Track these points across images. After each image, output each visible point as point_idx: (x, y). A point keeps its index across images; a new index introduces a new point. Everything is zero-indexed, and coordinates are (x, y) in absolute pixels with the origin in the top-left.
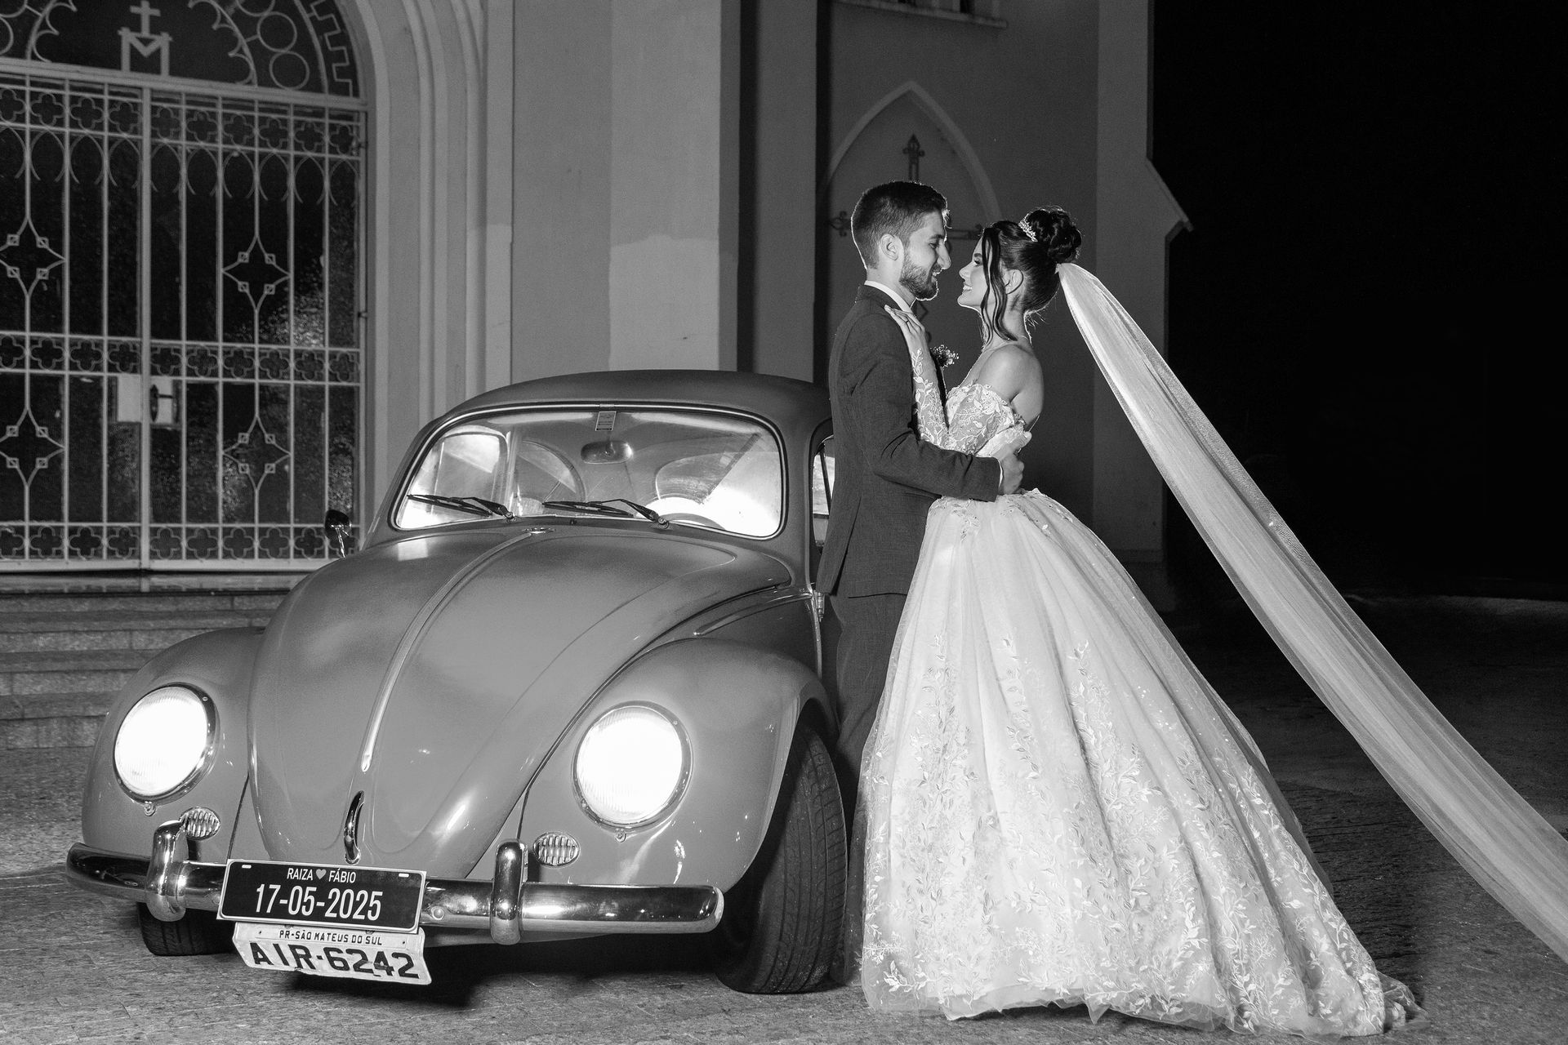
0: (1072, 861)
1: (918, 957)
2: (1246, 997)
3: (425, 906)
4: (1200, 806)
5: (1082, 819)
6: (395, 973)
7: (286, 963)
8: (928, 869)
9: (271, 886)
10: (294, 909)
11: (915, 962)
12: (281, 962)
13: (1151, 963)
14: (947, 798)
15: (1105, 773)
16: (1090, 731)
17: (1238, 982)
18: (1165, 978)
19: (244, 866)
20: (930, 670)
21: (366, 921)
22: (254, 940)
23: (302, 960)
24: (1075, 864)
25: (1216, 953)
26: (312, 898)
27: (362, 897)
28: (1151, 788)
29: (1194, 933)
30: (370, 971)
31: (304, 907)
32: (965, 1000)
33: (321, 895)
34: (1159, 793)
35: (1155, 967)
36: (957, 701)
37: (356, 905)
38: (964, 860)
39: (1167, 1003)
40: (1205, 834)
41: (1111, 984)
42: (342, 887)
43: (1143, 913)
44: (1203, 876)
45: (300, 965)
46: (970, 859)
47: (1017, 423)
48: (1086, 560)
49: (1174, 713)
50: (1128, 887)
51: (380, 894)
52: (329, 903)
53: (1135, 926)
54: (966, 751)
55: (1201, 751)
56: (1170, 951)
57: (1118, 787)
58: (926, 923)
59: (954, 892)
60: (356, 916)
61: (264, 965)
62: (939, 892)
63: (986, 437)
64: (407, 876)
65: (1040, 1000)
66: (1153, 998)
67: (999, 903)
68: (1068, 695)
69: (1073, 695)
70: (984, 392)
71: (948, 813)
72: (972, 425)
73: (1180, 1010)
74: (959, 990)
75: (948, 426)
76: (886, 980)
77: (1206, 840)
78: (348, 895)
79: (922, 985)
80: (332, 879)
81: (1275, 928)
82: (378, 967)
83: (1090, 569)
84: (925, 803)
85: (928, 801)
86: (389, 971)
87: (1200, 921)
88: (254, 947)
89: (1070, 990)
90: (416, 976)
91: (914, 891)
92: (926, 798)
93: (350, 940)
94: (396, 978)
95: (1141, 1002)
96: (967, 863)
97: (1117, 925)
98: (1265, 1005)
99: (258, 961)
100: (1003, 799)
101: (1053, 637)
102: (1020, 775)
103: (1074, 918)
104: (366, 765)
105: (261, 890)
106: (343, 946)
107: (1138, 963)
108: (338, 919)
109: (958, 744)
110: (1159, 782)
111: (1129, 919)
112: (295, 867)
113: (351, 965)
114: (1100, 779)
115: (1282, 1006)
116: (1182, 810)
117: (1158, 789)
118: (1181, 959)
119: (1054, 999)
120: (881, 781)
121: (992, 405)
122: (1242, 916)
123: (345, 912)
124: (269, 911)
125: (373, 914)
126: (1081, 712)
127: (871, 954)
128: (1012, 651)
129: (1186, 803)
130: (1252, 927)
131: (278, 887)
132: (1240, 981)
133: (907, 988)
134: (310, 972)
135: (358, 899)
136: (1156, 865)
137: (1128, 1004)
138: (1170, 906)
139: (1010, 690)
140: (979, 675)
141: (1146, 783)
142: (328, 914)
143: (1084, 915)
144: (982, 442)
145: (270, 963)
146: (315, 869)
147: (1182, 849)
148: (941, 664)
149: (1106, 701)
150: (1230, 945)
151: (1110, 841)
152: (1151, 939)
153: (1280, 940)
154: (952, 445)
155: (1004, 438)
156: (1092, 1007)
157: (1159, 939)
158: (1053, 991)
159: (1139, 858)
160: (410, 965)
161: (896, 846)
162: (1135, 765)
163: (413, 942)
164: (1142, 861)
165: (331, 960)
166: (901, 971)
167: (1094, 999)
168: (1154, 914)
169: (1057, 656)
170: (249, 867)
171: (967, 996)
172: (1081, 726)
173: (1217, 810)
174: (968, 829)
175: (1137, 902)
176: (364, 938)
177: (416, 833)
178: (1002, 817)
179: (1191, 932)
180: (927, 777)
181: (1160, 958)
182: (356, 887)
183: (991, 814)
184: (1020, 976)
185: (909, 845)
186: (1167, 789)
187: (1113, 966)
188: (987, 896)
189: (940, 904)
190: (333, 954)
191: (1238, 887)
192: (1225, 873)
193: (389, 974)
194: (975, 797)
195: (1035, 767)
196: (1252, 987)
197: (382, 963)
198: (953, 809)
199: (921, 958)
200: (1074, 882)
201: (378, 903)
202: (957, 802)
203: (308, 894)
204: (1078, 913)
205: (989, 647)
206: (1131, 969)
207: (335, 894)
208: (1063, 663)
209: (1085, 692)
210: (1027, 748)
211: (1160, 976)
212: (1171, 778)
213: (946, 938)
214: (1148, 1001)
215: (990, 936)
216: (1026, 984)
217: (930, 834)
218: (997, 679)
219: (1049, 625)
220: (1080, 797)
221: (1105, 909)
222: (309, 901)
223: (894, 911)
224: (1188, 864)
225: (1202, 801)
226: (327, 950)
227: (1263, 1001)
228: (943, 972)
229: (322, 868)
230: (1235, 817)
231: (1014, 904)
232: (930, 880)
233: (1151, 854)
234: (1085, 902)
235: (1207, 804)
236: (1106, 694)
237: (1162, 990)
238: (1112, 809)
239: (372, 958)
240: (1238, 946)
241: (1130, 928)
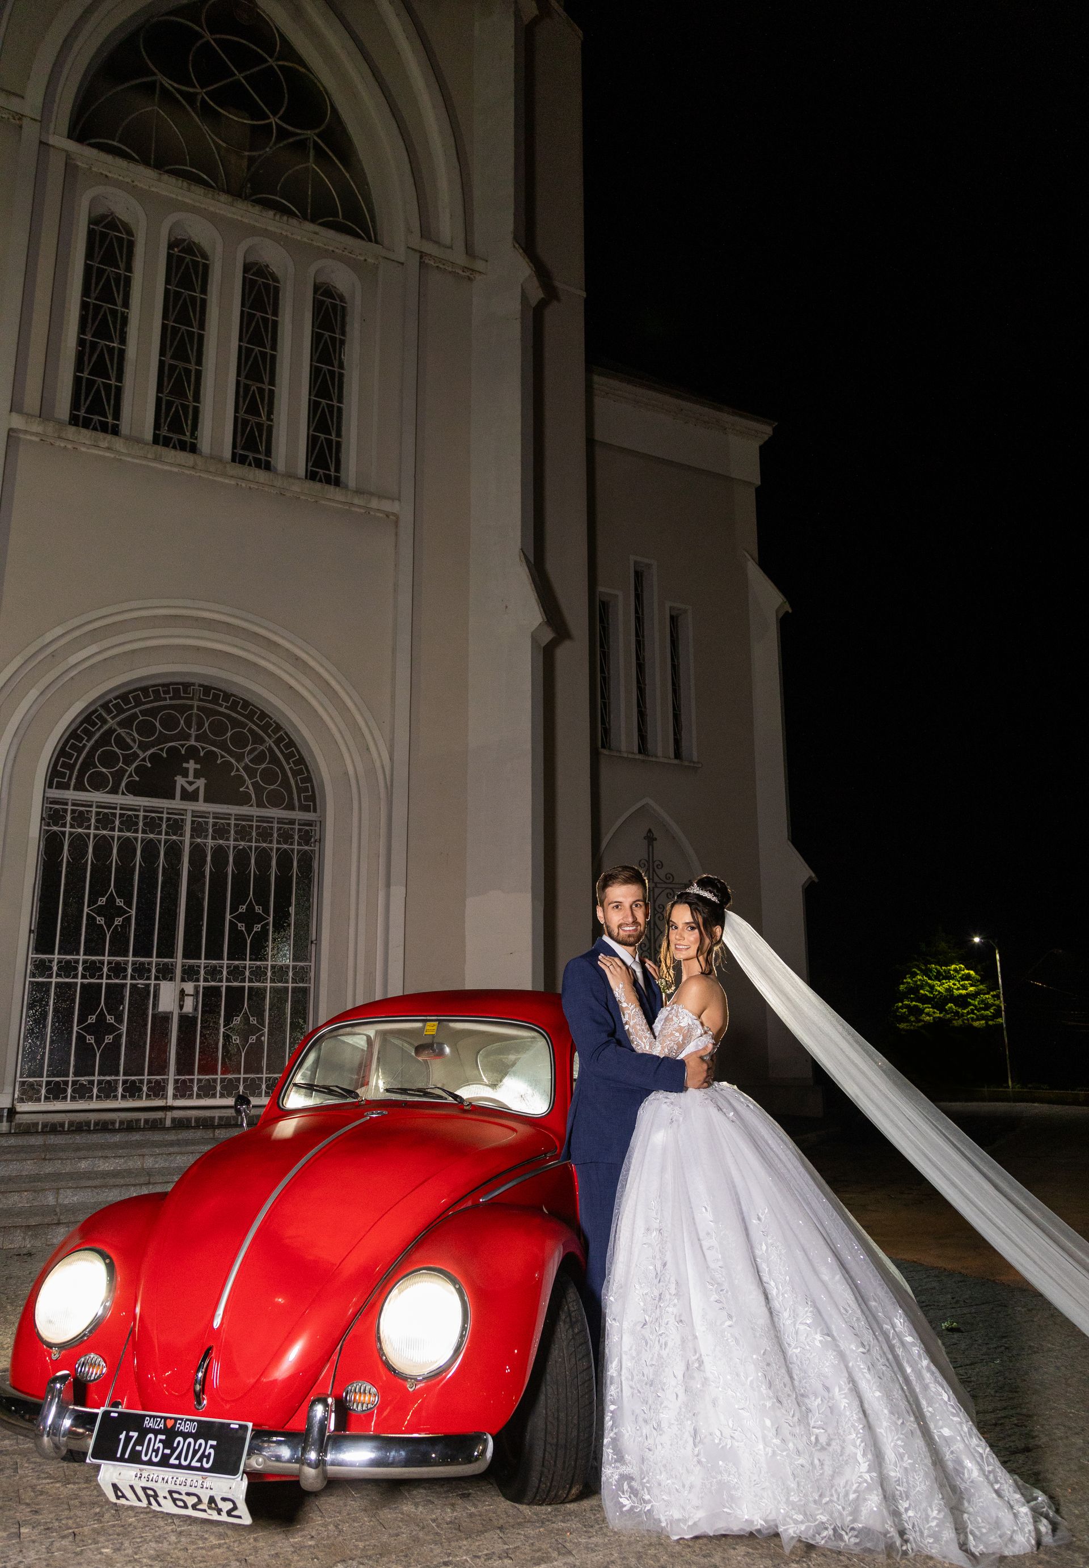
0: (762, 1402)
1: (645, 1481)
2: (906, 1522)
3: (249, 1454)
4: (862, 1350)
5: (768, 1365)
6: (224, 1513)
7: (140, 1500)
8: (650, 1402)
9: (131, 1434)
10: (146, 1455)
11: (643, 1485)
12: (135, 1498)
13: (832, 1495)
14: (663, 1341)
15: (785, 1319)
16: (772, 1283)
17: (900, 1507)
18: (844, 1508)
19: (113, 1414)
20: (648, 1230)
21: (202, 1469)
22: (116, 1481)
23: (152, 1499)
24: (764, 1406)
25: (883, 1481)
26: (161, 1445)
27: (200, 1445)
28: (823, 1334)
29: (864, 1467)
30: (205, 1511)
31: (154, 1454)
32: (682, 1525)
33: (168, 1444)
34: (829, 1339)
35: (835, 1500)
36: (669, 1257)
37: (195, 1452)
38: (677, 1396)
39: (847, 1533)
40: (868, 1376)
41: (800, 1517)
42: (186, 1436)
43: (823, 1449)
44: (869, 1412)
45: (150, 1503)
46: (682, 1396)
47: (706, 1033)
48: (762, 1137)
49: (835, 1266)
50: (808, 1424)
51: (214, 1443)
52: (174, 1450)
53: (816, 1462)
54: (676, 1301)
55: (860, 1299)
56: (847, 1482)
57: (797, 1333)
58: (650, 1450)
59: (670, 1425)
60: (194, 1464)
61: (123, 1501)
62: (659, 1424)
63: (684, 1043)
64: (237, 1426)
65: (741, 1530)
66: (835, 1530)
67: (705, 1437)
68: (753, 1252)
69: (758, 1252)
70: (680, 1010)
71: (664, 1353)
72: (672, 1034)
73: (857, 1540)
74: (677, 1515)
75: (655, 1037)
76: (621, 1500)
77: (868, 1381)
78: (189, 1444)
79: (648, 1507)
80: (179, 1428)
81: (928, 1461)
82: (210, 1508)
83: (766, 1147)
84: (647, 1344)
85: (649, 1341)
86: (219, 1511)
87: (870, 1456)
88: (115, 1487)
89: (766, 1521)
90: (240, 1517)
91: (640, 1419)
92: (647, 1337)
93: (188, 1484)
94: (224, 1518)
95: (825, 1533)
96: (679, 1399)
97: (801, 1461)
98: (922, 1533)
99: (118, 1497)
100: (706, 1344)
101: (739, 1203)
102: (718, 1323)
103: (767, 1454)
104: (217, 1323)
105: (122, 1436)
106: (183, 1490)
107: (821, 1496)
108: (179, 1466)
109: (670, 1294)
110: (828, 1328)
111: (811, 1455)
112: (150, 1416)
113: (189, 1505)
114: (782, 1325)
115: (936, 1537)
116: (848, 1352)
117: (828, 1335)
118: (855, 1492)
119: (753, 1529)
120: (613, 1322)
121: (686, 1019)
122: (901, 1450)
123: (185, 1460)
124: (126, 1456)
125: (207, 1462)
126: (764, 1267)
127: (610, 1473)
128: (709, 1216)
129: (851, 1347)
130: (910, 1461)
131: (135, 1434)
132: (903, 1505)
133: (636, 1507)
134: (158, 1509)
135: (197, 1448)
136: (830, 1404)
137: (814, 1536)
138: (844, 1441)
139: (709, 1249)
140: (685, 1234)
141: (818, 1330)
142: (172, 1461)
143: (774, 1452)
144: (681, 1047)
145: (127, 1499)
146: (166, 1418)
147: (850, 1390)
148: (656, 1224)
149: (783, 1258)
150: (894, 1473)
151: (792, 1383)
152: (830, 1472)
153: (932, 1473)
154: (658, 1050)
155: (697, 1045)
156: (784, 1537)
157: (836, 1473)
158: (752, 1522)
159: (816, 1397)
160: (235, 1508)
161: (627, 1379)
162: (809, 1314)
163: (237, 1487)
164: (819, 1399)
165: (174, 1500)
166: (634, 1492)
167: (786, 1530)
168: (831, 1449)
169: (743, 1219)
170: (116, 1415)
171: (685, 1520)
172: (765, 1279)
173: (876, 1352)
174: (679, 1369)
175: (817, 1439)
176: (200, 1482)
177: (252, 1381)
178: (705, 1359)
179: (861, 1469)
180: (647, 1318)
181: (839, 1490)
182: (196, 1437)
183: (696, 1357)
184: (724, 1507)
185: (636, 1378)
186: (835, 1334)
187: (800, 1500)
188: (695, 1431)
189: (660, 1435)
190: (175, 1496)
191: (897, 1424)
192: (886, 1411)
193: (219, 1514)
194: (683, 1341)
195: (730, 1317)
196: (911, 1513)
197: (213, 1505)
198: (667, 1349)
199: (648, 1482)
200: (764, 1421)
201: (212, 1451)
202: (670, 1344)
203: (156, 1442)
204: (769, 1450)
205: (692, 1212)
206: (815, 1502)
207: (179, 1442)
208: (748, 1224)
209: (767, 1249)
210: (724, 1300)
211: (840, 1507)
212: (838, 1325)
213: (665, 1466)
214: (831, 1532)
215: (698, 1468)
216: (729, 1514)
217: (651, 1369)
218: (699, 1240)
219: (737, 1194)
220: (766, 1344)
221: (791, 1445)
222: (159, 1448)
223: (627, 1436)
224: (856, 1403)
225: (863, 1346)
226: (171, 1492)
227: (920, 1529)
228: (664, 1497)
229: (171, 1418)
230: (890, 1357)
231: (717, 1441)
232: (652, 1411)
233: (826, 1394)
234: (775, 1441)
235: (867, 1347)
236: (783, 1252)
237: (843, 1520)
238: (793, 1351)
239: (205, 1500)
240: (898, 1475)
241: (812, 1463)
